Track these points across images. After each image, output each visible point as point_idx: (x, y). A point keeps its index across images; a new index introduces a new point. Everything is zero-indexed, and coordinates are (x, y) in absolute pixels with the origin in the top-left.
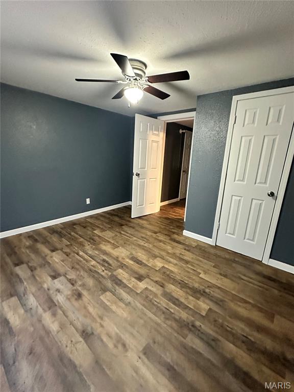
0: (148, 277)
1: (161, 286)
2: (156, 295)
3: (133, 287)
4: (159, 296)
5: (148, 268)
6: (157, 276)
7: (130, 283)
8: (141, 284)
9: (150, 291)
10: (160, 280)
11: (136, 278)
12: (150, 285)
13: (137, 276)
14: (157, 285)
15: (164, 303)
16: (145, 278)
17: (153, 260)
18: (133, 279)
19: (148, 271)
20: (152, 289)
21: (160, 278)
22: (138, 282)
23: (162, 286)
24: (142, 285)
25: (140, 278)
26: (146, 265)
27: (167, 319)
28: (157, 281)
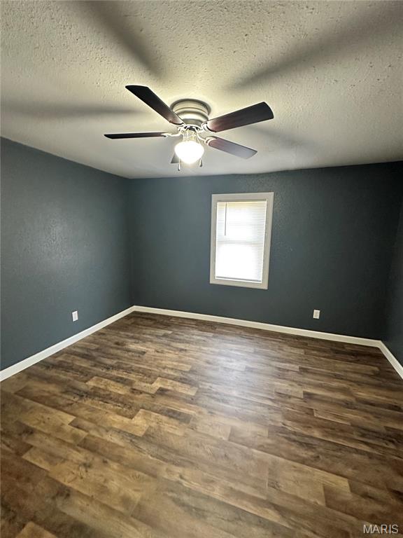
0: (153, 396)
1: (135, 389)
2: (141, 380)
3: (166, 381)
4: (137, 381)
5: (155, 408)
6: (141, 399)
7: (171, 383)
8: (159, 386)
9: (147, 382)
10: (137, 396)
11: (167, 390)
12: (148, 387)
13: (167, 393)
14: (140, 389)
15: (132, 377)
16: (156, 393)
17: (150, 427)
18: (170, 388)
19: (155, 403)
20: (145, 384)
21: (137, 399)
22: (162, 386)
23: (133, 391)
24: (157, 385)
25: (162, 392)
26: (160, 412)
27: (131, 368)
28: (141, 393)
